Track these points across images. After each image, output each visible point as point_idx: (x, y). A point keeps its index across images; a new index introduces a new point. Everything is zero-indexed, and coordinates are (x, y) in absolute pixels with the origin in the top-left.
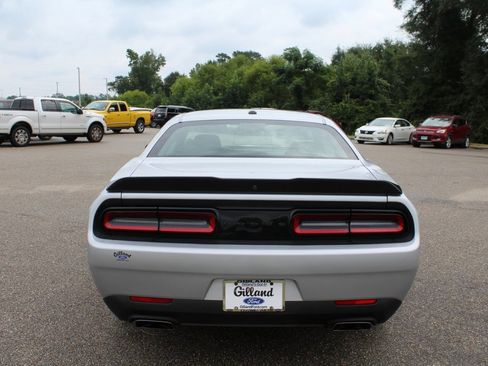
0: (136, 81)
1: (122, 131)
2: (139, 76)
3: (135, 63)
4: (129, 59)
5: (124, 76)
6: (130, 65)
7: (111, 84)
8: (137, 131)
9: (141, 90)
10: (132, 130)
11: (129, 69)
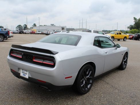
0: (136, 26)
1: (120, 40)
2: (137, 25)
3: (136, 21)
4: (134, 20)
5: (132, 25)
6: (134, 22)
7: (128, 27)
8: (124, 40)
9: (137, 29)
10: (123, 40)
11: (134, 23)
